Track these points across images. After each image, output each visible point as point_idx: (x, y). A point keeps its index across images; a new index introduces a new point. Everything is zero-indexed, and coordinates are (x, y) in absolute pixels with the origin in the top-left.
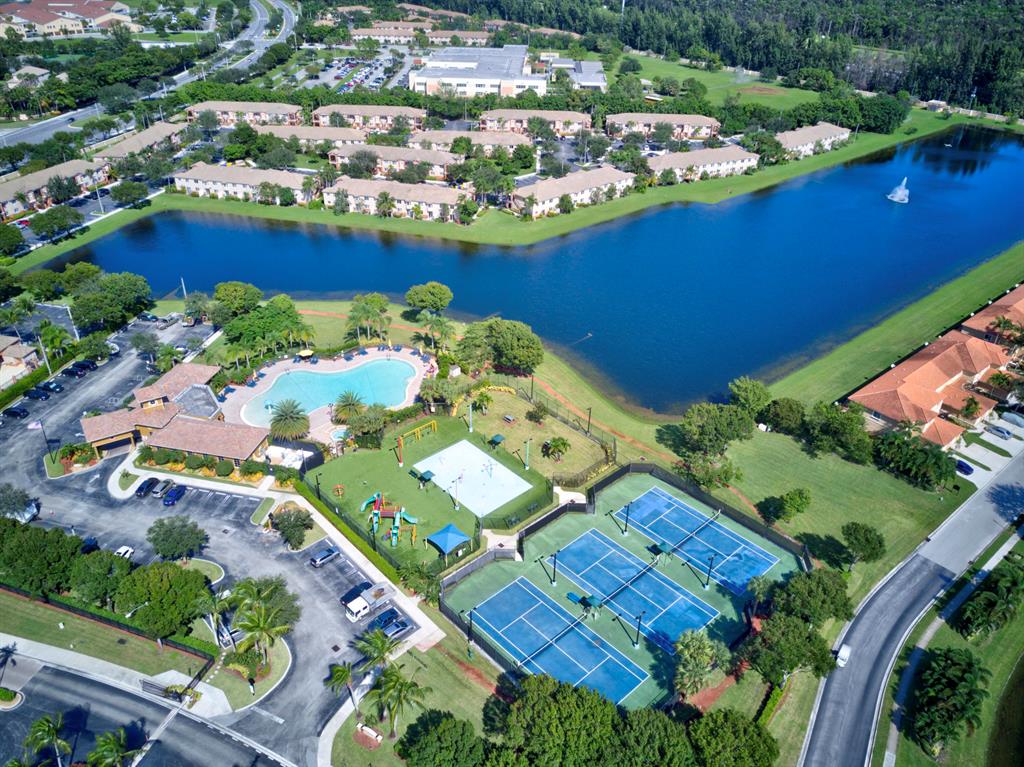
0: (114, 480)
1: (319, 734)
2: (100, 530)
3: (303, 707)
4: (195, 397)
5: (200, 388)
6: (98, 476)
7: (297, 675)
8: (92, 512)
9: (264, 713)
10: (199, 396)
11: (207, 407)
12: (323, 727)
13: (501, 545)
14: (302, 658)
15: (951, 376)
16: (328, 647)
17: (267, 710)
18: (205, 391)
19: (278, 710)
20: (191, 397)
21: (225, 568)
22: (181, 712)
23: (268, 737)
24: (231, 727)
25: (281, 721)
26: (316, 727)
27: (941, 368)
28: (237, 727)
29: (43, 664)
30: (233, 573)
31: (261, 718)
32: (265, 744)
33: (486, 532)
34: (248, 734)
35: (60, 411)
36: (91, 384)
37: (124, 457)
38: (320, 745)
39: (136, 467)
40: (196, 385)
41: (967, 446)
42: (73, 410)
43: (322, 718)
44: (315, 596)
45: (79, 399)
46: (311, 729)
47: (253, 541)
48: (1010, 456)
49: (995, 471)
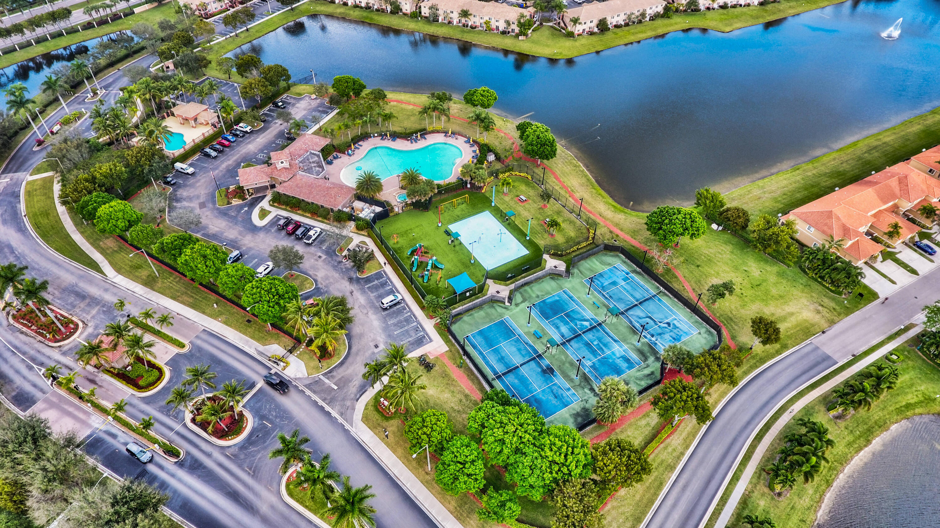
0: (256, 212)
1: (357, 400)
2: (244, 245)
3: (350, 381)
4: (311, 161)
5: (315, 154)
6: (246, 209)
7: (350, 360)
8: (240, 233)
9: (327, 381)
10: (314, 160)
11: (317, 169)
12: (361, 396)
13: (498, 292)
14: (354, 349)
15: (885, 203)
16: (372, 344)
17: (328, 378)
18: (318, 156)
19: (335, 380)
20: (308, 160)
21: (316, 281)
22: (278, 372)
23: (326, 396)
24: (305, 386)
25: (336, 388)
26: (356, 396)
27: (878, 196)
28: (308, 386)
29: (203, 328)
30: (320, 286)
31: (324, 383)
32: (324, 400)
33: (489, 282)
34: (314, 392)
35: (229, 160)
36: (249, 143)
37: (264, 197)
38: (357, 407)
39: (271, 205)
40: (313, 152)
41: (882, 262)
42: (236, 161)
43: (361, 390)
44: (369, 309)
45: (241, 153)
46: (353, 396)
47: (336, 266)
48: (918, 274)
49: (900, 285)
